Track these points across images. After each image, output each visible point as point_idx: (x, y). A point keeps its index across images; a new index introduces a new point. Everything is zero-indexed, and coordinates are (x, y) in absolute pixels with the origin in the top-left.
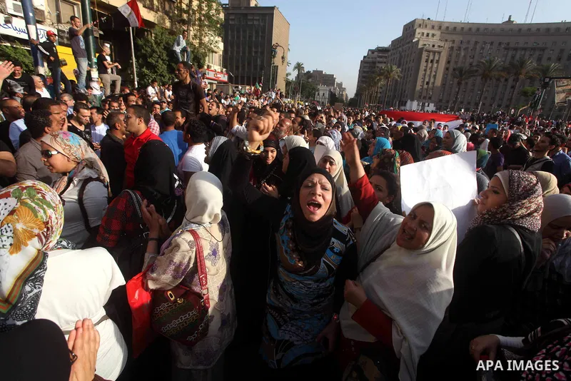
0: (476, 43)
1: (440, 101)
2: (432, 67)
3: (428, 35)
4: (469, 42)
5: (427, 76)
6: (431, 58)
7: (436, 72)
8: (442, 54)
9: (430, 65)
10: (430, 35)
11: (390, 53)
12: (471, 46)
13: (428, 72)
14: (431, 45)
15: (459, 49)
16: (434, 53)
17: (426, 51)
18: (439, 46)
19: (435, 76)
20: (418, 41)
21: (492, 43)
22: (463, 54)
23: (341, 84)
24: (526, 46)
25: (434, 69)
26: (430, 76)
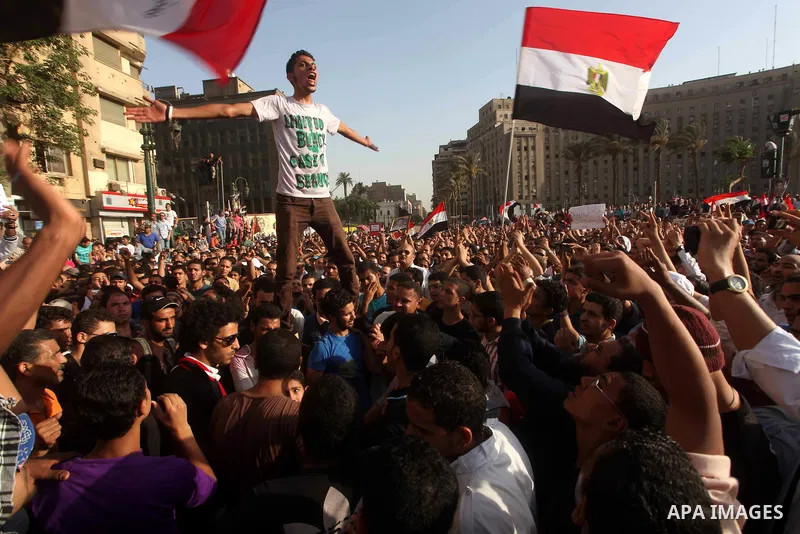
1: (549, 199)
2: (528, 156)
5: (523, 168)
6: (524, 144)
7: (534, 162)
8: (537, 138)
9: (524, 154)
11: (468, 146)
13: (524, 164)
14: (520, 128)
16: (526, 137)
17: (515, 136)
18: (530, 129)
19: (534, 167)
20: (502, 125)
22: (562, 135)
23: (414, 196)
25: (531, 159)
26: (528, 168)
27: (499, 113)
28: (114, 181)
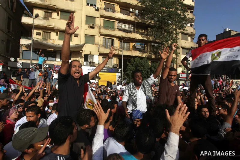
28: (183, 70)
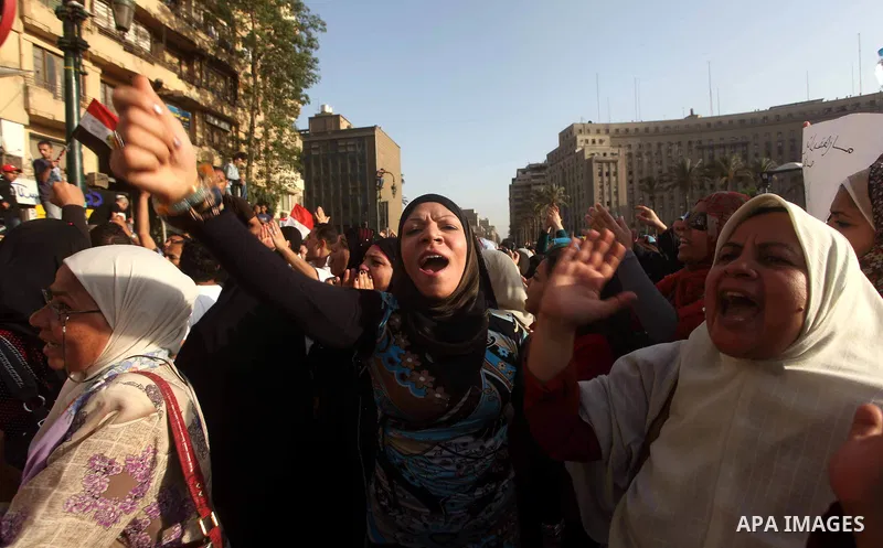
0: (659, 145)
2: (609, 183)
3: (594, 142)
4: (649, 145)
5: (605, 194)
6: (606, 170)
7: (617, 188)
8: (619, 163)
9: (606, 179)
10: (597, 142)
11: (547, 171)
12: (654, 149)
13: (606, 190)
14: (601, 154)
15: (639, 155)
16: (608, 163)
17: (597, 161)
18: (612, 154)
19: (616, 193)
20: (583, 151)
21: (679, 144)
22: (646, 160)
24: (722, 142)
25: (613, 184)
26: (609, 193)
27: (579, 138)
